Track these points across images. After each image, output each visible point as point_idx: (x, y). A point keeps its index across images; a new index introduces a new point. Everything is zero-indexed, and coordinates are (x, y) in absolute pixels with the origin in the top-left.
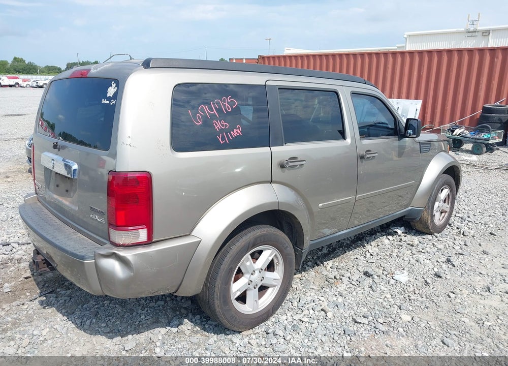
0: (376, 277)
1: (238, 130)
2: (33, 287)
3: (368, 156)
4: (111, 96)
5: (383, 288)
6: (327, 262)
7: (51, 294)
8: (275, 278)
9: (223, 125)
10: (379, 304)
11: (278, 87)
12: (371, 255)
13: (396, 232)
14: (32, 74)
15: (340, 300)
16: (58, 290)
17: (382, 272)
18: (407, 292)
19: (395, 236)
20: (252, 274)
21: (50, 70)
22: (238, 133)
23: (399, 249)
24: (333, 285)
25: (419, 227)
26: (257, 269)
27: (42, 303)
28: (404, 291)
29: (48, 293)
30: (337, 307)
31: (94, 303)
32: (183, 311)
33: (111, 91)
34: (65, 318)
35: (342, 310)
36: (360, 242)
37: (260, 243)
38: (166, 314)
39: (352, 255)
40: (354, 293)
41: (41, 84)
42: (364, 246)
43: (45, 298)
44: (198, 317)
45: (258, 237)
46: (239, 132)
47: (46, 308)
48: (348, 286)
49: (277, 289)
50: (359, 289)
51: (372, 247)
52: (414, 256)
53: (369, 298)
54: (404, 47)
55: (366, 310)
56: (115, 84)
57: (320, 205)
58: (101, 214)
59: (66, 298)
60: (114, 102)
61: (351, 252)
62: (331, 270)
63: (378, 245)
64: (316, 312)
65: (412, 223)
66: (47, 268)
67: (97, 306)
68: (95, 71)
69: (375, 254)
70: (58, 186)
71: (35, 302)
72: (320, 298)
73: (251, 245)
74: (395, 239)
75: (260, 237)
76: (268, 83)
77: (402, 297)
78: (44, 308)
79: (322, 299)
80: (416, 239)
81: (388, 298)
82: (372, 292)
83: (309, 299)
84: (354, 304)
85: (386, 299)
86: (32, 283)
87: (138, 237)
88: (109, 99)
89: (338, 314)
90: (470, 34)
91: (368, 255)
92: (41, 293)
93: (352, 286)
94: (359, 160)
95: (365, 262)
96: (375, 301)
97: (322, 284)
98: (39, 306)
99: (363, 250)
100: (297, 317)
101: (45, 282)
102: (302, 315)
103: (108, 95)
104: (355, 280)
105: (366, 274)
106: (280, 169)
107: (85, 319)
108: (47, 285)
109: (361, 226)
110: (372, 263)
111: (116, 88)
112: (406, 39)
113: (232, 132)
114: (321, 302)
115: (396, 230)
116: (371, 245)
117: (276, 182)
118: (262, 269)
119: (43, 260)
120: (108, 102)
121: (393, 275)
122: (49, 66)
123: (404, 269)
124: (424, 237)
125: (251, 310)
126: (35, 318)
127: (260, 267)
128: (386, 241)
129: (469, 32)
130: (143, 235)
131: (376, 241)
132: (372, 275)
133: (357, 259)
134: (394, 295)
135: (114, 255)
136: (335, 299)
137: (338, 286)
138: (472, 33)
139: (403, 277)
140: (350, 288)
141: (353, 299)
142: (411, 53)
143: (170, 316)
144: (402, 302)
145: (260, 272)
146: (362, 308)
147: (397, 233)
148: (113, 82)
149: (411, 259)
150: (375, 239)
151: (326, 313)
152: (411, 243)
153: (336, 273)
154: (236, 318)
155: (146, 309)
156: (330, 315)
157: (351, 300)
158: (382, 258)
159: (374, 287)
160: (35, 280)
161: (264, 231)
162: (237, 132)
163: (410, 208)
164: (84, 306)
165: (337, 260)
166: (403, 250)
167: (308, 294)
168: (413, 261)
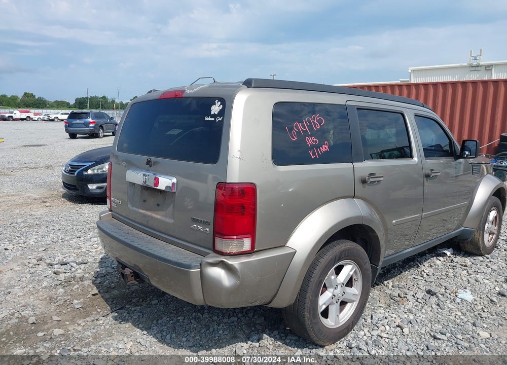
0: (440, 296)
1: (326, 146)
2: (102, 304)
3: (433, 175)
4: (216, 113)
5: (450, 306)
6: (387, 281)
7: (122, 311)
8: (355, 293)
9: (314, 141)
10: (452, 321)
11: (356, 107)
12: (427, 275)
13: (444, 253)
14: (42, 108)
15: (411, 317)
16: (127, 306)
17: (444, 290)
18: (475, 310)
19: (445, 257)
20: (335, 289)
21: (60, 105)
22: (326, 149)
23: (453, 269)
24: (400, 303)
25: (469, 248)
26: (339, 284)
27: (115, 319)
28: (472, 309)
29: (118, 309)
30: (411, 323)
31: (168, 319)
32: (258, 327)
33: (216, 109)
34: (145, 332)
35: (417, 327)
36: (412, 263)
37: (345, 257)
38: (242, 329)
39: (409, 275)
40: (423, 311)
41: (53, 118)
42: (418, 267)
43: (116, 314)
44: (276, 332)
45: (343, 251)
46: (327, 147)
47: (122, 323)
48: (415, 304)
49: (355, 304)
50: (426, 307)
51: (426, 267)
52: (472, 276)
53: (439, 316)
54: (408, 81)
55: (441, 327)
56: (219, 103)
57: (394, 221)
58: (206, 223)
59: (139, 314)
60: (221, 119)
61: (407, 272)
62: (393, 289)
63: (431, 266)
64: (392, 328)
65: (461, 245)
66: (134, 281)
67: (171, 322)
68: (192, 91)
69: (431, 274)
70: (145, 201)
71: (108, 318)
72: (391, 315)
73: (337, 260)
74: (445, 260)
75: (344, 251)
76: (348, 103)
77: (473, 314)
78: (120, 323)
79: (394, 316)
80: (468, 261)
81: (460, 316)
82: (440, 310)
83: (381, 316)
84: (427, 322)
85: (457, 317)
86: (100, 300)
87: (242, 246)
88: (214, 116)
89: (413, 331)
90: (474, 69)
91: (425, 276)
92: (111, 309)
93: (419, 304)
94: (425, 179)
95: (423, 281)
96: (446, 319)
97: (388, 302)
98: (114, 321)
99: (418, 270)
100: (375, 333)
101: (113, 299)
102: (379, 331)
103: (212, 113)
104: (420, 297)
105: (429, 292)
106: (361, 185)
107: (164, 334)
108: (115, 302)
109: (424, 244)
110: (431, 282)
111: (221, 106)
112: (410, 73)
113: (321, 148)
114: (394, 318)
115: (444, 251)
116: (424, 266)
117: (358, 198)
118: (343, 284)
119: (131, 273)
120: (213, 119)
121: (457, 294)
122: (58, 101)
123: (466, 288)
124: (475, 258)
125: (333, 324)
126: (114, 332)
127: (342, 281)
128: (438, 262)
129: (472, 67)
130: (247, 244)
131: (428, 261)
132: (435, 294)
133: (414, 278)
134: (464, 313)
135: (221, 264)
136: (406, 316)
137: (405, 304)
138: (475, 68)
139: (468, 296)
140: (416, 306)
141: (424, 316)
142: (417, 85)
143: (246, 331)
144: (475, 320)
145: (342, 286)
146: (436, 325)
147: (446, 254)
148: (217, 101)
149: (470, 279)
150: (426, 260)
151: (402, 329)
152: (464, 264)
153: (399, 292)
154: (322, 332)
155: (221, 325)
156: (406, 330)
157: (422, 316)
158: (439, 278)
159: (441, 305)
160: (102, 297)
161: (348, 245)
162: (324, 148)
163: (463, 228)
164: (159, 322)
165: (395, 279)
166: (458, 270)
167: (378, 312)
168: (472, 281)
